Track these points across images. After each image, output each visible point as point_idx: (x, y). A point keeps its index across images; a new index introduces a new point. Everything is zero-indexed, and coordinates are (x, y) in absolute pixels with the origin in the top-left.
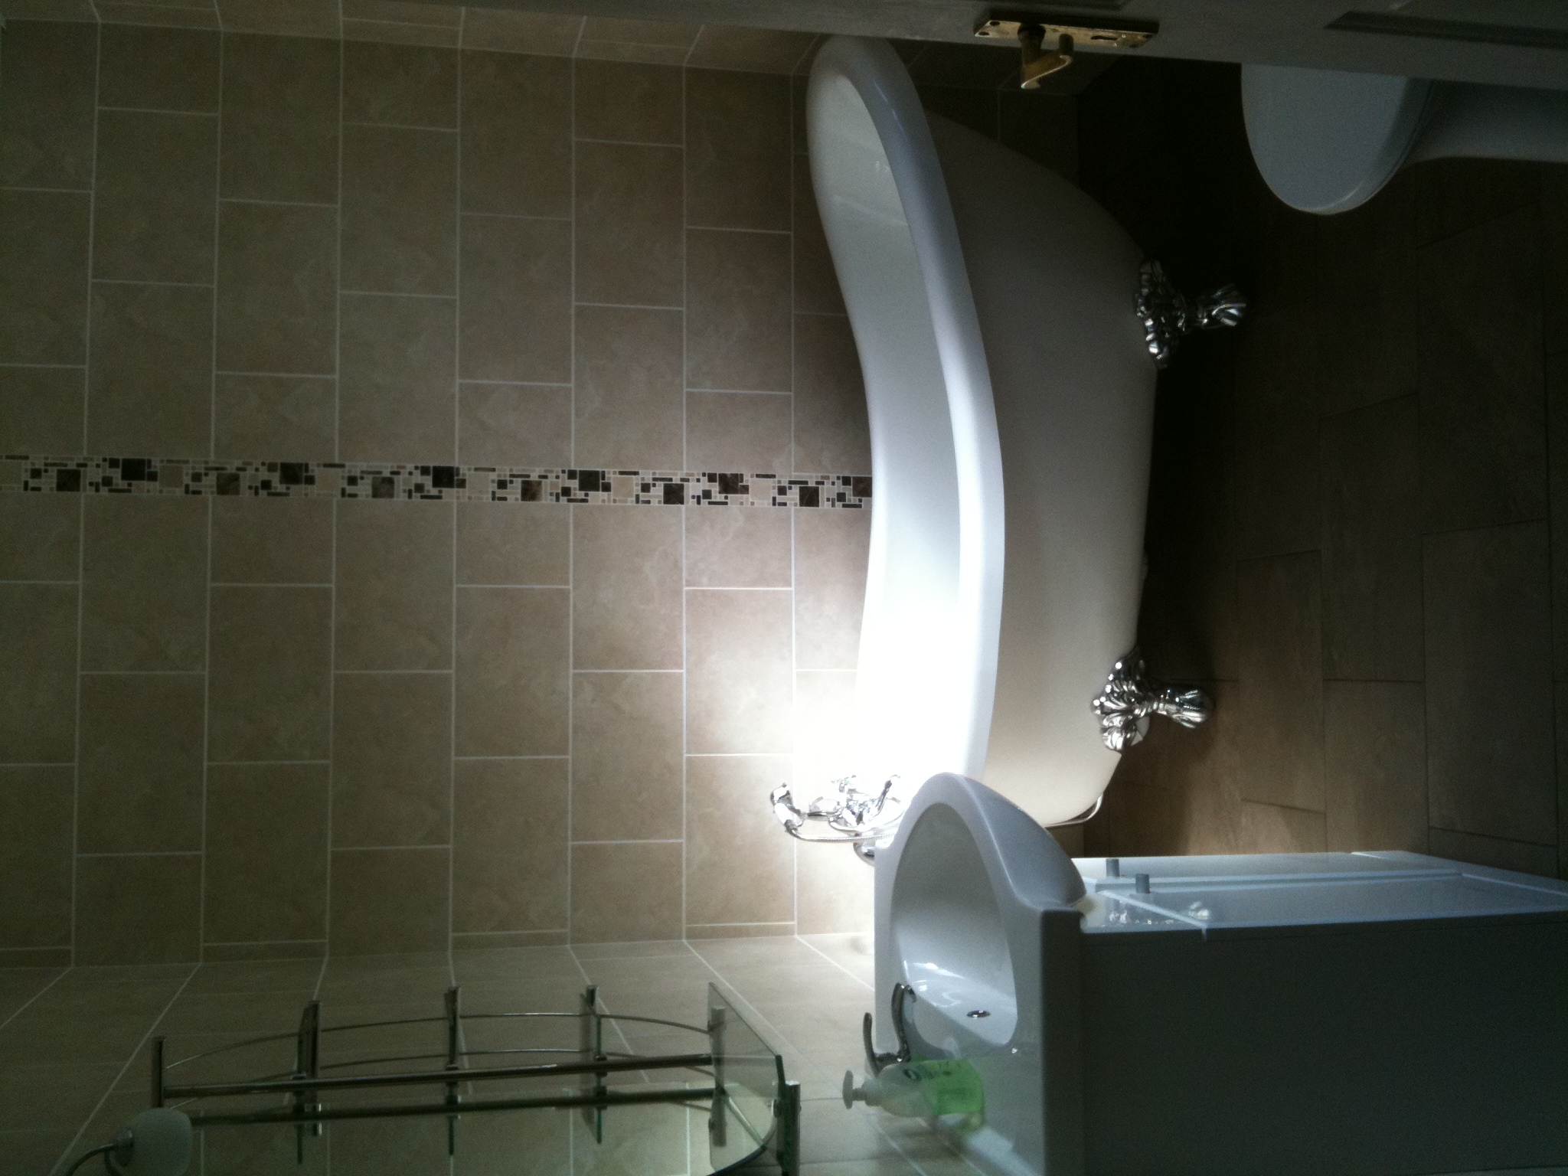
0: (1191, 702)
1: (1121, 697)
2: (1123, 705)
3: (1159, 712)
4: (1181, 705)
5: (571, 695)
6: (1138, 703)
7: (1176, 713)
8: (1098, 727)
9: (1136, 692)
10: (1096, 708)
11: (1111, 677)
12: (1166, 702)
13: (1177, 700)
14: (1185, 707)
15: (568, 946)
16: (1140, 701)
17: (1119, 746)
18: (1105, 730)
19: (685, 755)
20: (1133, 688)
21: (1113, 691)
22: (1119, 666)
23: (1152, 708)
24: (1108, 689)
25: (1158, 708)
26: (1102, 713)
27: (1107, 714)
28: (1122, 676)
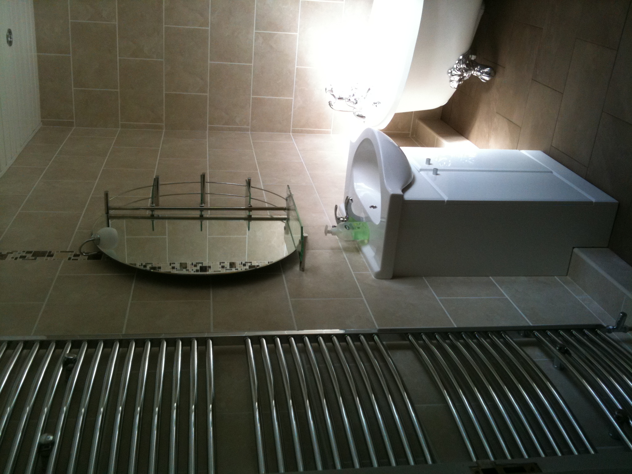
0: (486, 73)
1: (459, 70)
2: (459, 73)
3: (473, 74)
4: (482, 73)
5: (254, 41)
6: (466, 72)
7: (480, 76)
8: (449, 80)
9: (466, 67)
10: (449, 73)
11: (457, 62)
12: (477, 71)
13: (481, 71)
14: (483, 74)
15: (249, 132)
16: (466, 71)
17: (456, 87)
18: (451, 81)
19: (296, 67)
20: (465, 66)
21: (457, 67)
22: (461, 57)
23: (471, 73)
24: (455, 66)
25: (474, 73)
26: (451, 75)
27: (453, 76)
28: (461, 62)
